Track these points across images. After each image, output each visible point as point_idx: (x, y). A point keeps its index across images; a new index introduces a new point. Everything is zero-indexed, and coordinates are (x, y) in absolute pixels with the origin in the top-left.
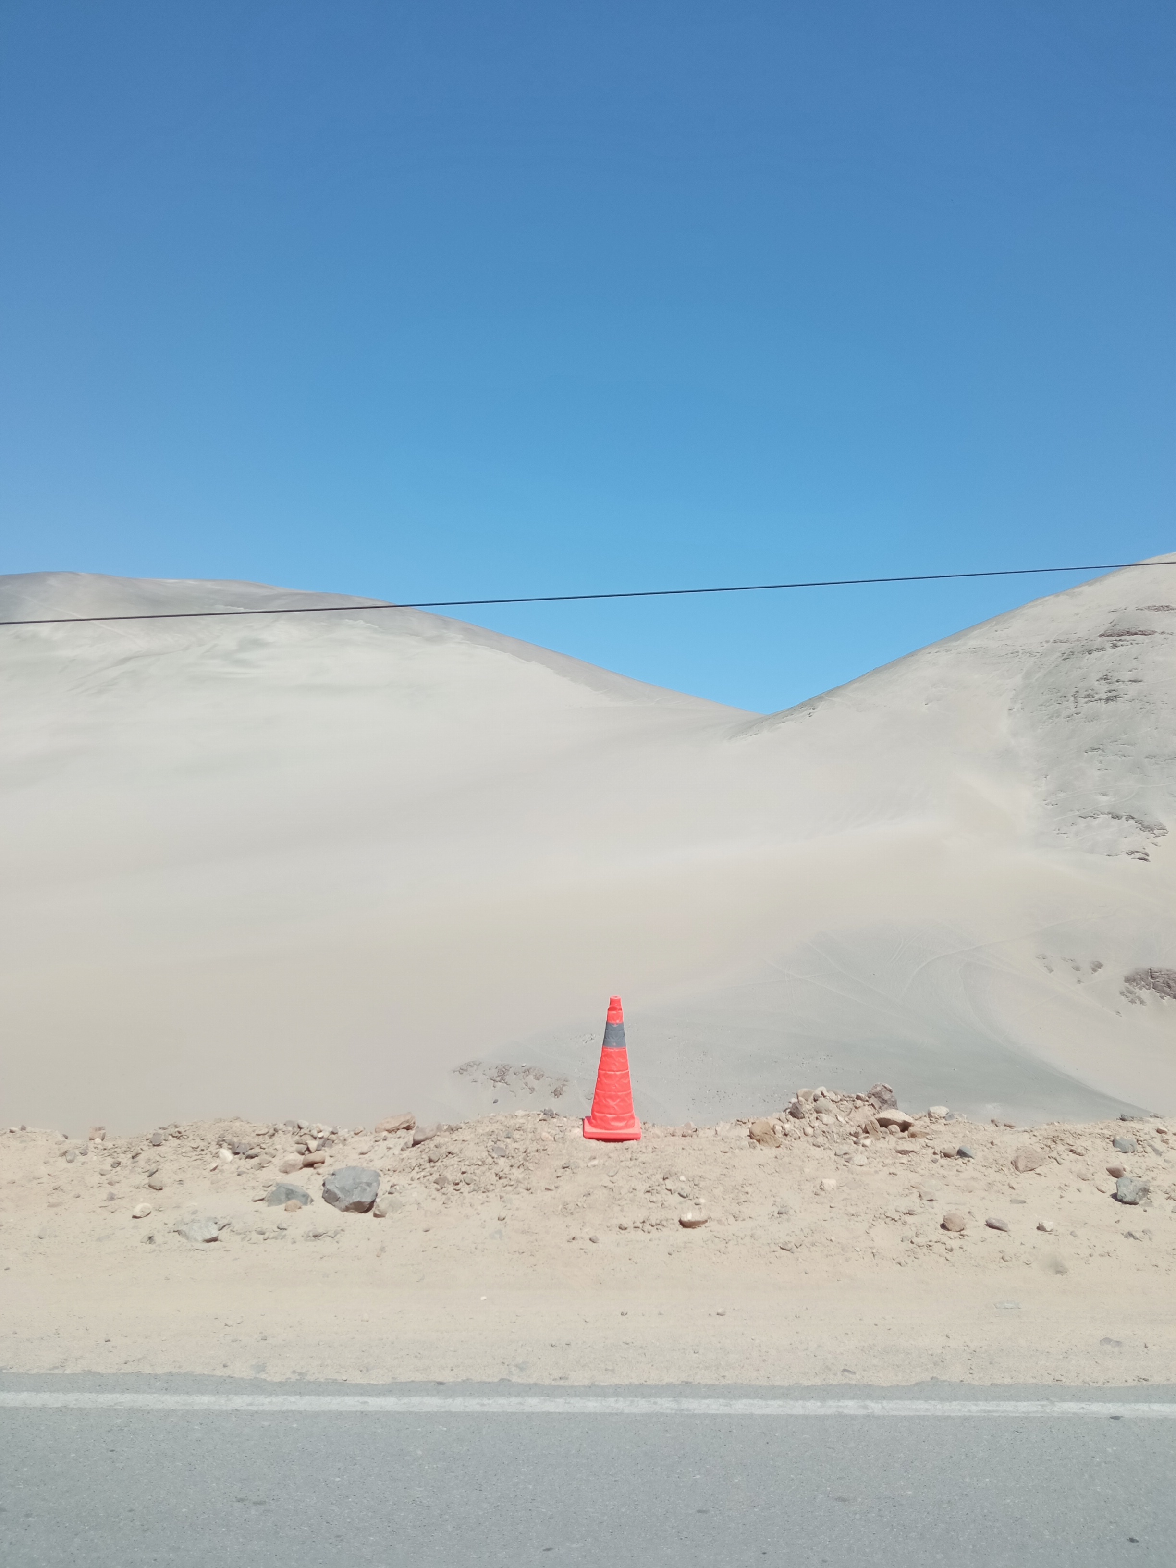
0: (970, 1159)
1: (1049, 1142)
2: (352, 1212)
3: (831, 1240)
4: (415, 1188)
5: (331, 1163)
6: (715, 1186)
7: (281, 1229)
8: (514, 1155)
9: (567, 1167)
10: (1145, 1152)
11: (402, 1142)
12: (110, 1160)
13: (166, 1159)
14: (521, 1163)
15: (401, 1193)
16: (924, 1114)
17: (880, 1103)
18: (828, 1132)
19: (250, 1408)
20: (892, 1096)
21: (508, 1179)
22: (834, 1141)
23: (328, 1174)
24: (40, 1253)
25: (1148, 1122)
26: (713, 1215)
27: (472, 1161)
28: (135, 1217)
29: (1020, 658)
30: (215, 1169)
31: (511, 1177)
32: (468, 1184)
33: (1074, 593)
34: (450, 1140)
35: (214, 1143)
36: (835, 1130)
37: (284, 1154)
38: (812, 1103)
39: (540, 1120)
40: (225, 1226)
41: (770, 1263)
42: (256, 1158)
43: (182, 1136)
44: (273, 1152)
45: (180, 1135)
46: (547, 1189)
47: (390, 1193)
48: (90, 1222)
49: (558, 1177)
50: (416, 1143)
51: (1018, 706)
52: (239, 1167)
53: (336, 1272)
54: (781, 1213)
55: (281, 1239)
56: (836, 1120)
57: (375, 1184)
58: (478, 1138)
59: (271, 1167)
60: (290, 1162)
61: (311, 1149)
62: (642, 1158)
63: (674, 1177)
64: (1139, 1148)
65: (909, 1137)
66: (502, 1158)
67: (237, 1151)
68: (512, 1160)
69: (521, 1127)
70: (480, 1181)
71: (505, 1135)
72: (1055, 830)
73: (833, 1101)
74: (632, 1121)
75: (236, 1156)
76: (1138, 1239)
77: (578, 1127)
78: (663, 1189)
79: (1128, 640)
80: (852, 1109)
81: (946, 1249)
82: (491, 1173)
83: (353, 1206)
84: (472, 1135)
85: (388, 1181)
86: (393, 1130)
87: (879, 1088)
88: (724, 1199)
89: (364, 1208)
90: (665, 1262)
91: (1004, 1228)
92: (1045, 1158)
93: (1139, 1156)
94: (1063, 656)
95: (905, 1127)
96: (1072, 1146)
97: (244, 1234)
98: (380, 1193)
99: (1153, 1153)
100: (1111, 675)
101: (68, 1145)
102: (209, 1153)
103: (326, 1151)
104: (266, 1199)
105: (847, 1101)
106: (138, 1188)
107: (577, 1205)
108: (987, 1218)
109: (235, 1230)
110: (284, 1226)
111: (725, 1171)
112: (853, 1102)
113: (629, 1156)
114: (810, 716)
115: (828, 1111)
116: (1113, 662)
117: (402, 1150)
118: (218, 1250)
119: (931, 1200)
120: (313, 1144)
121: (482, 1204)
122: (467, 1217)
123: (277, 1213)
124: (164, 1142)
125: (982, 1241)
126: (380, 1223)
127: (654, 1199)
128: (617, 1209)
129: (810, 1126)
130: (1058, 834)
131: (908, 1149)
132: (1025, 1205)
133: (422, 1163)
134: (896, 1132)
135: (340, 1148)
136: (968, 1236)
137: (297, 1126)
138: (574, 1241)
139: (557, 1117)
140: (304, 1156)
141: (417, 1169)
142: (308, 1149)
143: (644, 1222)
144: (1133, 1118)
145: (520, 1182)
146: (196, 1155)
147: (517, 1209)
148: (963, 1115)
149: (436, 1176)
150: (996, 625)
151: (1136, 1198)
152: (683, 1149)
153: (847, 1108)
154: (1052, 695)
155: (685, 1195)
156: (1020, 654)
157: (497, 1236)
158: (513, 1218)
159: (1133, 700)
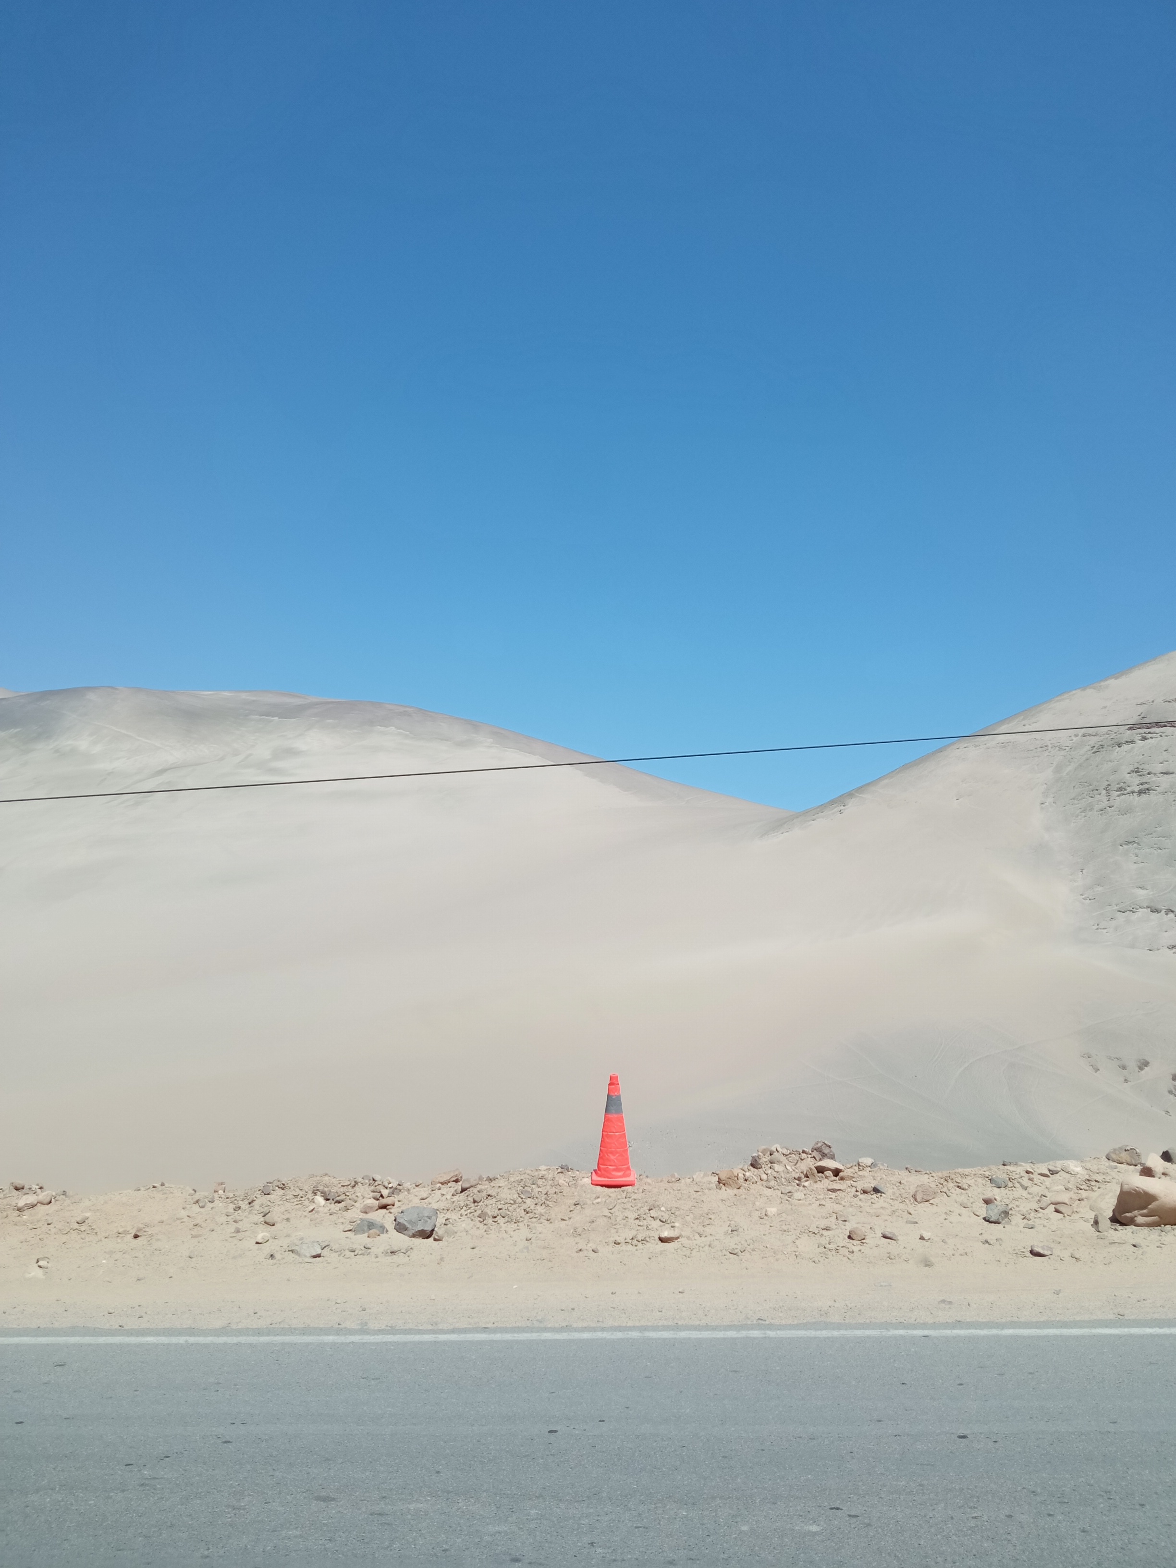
0: (883, 1194)
1: (942, 1181)
2: (417, 1238)
3: (767, 1247)
4: (464, 1221)
5: (399, 1205)
6: (687, 1214)
7: (366, 1248)
8: (538, 1196)
9: (578, 1204)
10: (1014, 1187)
11: (452, 1190)
12: (232, 1206)
13: (275, 1204)
14: (543, 1202)
15: (453, 1224)
16: (854, 1164)
17: (820, 1156)
18: (778, 1177)
19: (361, 1341)
20: (831, 1151)
21: (533, 1213)
22: (782, 1184)
23: (398, 1213)
24: (192, 1267)
25: (1021, 1165)
26: (683, 1234)
27: (506, 1201)
28: (257, 1243)
29: (1049, 752)
30: (312, 1210)
31: (536, 1211)
32: (503, 1217)
33: (1100, 686)
34: (489, 1186)
35: (310, 1192)
36: (783, 1176)
37: (363, 1200)
38: (768, 1157)
39: (558, 1173)
40: (325, 1247)
41: (722, 1263)
42: (342, 1202)
43: (285, 1187)
44: (356, 1198)
45: (284, 1186)
46: (563, 1220)
47: (445, 1225)
48: (225, 1247)
49: (571, 1211)
50: (463, 1190)
51: (1050, 800)
52: (330, 1209)
53: (409, 1274)
54: (733, 1231)
55: (367, 1255)
56: (784, 1168)
57: (434, 1217)
58: (511, 1185)
59: (354, 1209)
60: (368, 1205)
61: (384, 1195)
62: (634, 1196)
63: (657, 1208)
64: (1010, 1184)
65: (839, 1180)
66: (529, 1199)
67: (328, 1198)
68: (537, 1200)
69: (543, 1177)
70: (512, 1215)
71: (531, 1182)
72: (1094, 925)
73: (784, 1154)
74: (628, 1172)
75: (327, 1202)
76: (991, 1244)
77: (588, 1177)
78: (648, 1217)
79: (1157, 732)
80: (798, 1161)
81: (849, 1251)
82: (521, 1209)
83: (418, 1233)
84: (506, 1183)
85: (444, 1217)
86: (445, 1183)
87: (819, 1145)
88: (693, 1223)
89: (426, 1235)
90: (646, 1264)
91: (894, 1238)
92: (937, 1192)
93: (1009, 1190)
94: (1092, 749)
95: (836, 1172)
96: (959, 1183)
97: (340, 1252)
98: (438, 1225)
99: (1021, 1188)
100: (1142, 768)
101: (197, 1197)
102: (307, 1199)
103: (395, 1198)
104: (353, 1230)
105: (795, 1154)
106: (256, 1224)
107: (584, 1229)
108: (882, 1231)
109: (333, 1249)
110: (369, 1246)
111: (695, 1204)
112: (799, 1155)
113: (624, 1195)
114: (840, 814)
115: (779, 1162)
116: (1143, 755)
117: (453, 1195)
118: (322, 1262)
119: (845, 1221)
120: (385, 1192)
121: (514, 1231)
122: (503, 1239)
123: (362, 1239)
124: (272, 1191)
125: (876, 1247)
126: (438, 1244)
127: (641, 1224)
128: (613, 1231)
129: (765, 1173)
130: (1097, 929)
131: (836, 1188)
132: (916, 1225)
133: (469, 1204)
134: (829, 1177)
135: (406, 1195)
136: (867, 1243)
137: (372, 1179)
138: (580, 1252)
139: (571, 1171)
140: (378, 1201)
141: (464, 1208)
142: (382, 1196)
143: (632, 1239)
144: (1010, 1163)
145: (543, 1215)
146: (297, 1201)
147: (540, 1233)
148: (885, 1164)
149: (479, 1212)
150: (1024, 719)
151: (999, 1218)
152: (665, 1189)
153: (794, 1159)
154: (1084, 788)
155: (664, 1220)
156: (1049, 748)
157: (525, 1251)
158: (537, 1239)
159: (1166, 792)
